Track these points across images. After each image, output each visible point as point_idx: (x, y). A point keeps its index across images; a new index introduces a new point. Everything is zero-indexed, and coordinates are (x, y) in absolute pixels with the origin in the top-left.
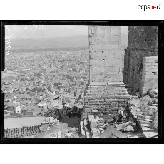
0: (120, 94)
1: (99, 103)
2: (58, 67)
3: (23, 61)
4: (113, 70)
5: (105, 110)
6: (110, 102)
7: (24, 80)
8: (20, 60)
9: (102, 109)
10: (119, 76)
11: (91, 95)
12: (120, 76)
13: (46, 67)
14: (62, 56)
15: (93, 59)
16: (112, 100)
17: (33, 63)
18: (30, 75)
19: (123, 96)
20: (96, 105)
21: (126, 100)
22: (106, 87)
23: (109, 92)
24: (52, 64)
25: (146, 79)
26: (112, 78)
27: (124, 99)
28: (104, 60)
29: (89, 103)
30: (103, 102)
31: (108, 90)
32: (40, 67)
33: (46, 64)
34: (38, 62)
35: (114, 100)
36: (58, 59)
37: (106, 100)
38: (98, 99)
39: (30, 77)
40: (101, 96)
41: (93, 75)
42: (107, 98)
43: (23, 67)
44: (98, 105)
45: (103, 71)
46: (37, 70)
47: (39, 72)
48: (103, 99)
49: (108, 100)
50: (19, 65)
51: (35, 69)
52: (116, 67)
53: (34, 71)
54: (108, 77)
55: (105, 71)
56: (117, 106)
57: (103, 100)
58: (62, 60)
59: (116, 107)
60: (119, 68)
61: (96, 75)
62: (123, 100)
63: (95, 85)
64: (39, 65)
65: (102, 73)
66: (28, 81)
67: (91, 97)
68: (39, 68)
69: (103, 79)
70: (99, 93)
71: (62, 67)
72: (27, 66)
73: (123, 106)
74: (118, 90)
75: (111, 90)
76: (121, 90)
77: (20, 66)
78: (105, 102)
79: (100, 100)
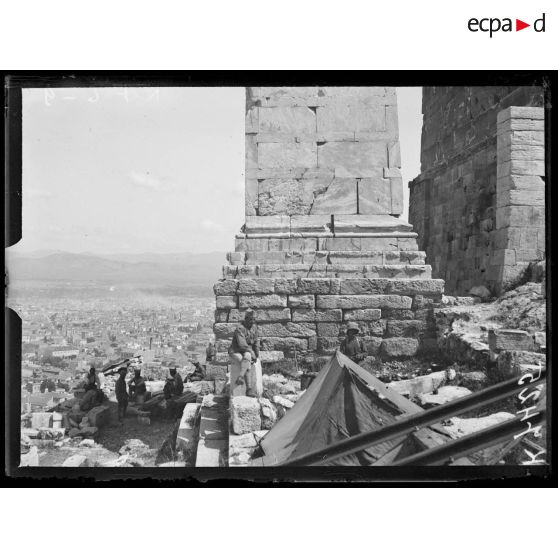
0: (393, 272)
1: (286, 314)
2: (179, 347)
3: (60, 326)
4: (358, 161)
5: (319, 351)
6: (345, 311)
7: (52, 387)
8: (50, 321)
9: (304, 346)
10: (387, 189)
11: (246, 271)
12: (390, 186)
13: (137, 346)
14: (194, 312)
15: (264, 102)
16: (351, 299)
17: (90, 335)
18: (77, 372)
19: (407, 280)
20: (273, 322)
21: (424, 300)
22: (321, 240)
23: (339, 260)
24: (157, 336)
25: (514, 209)
26: (352, 196)
27: (412, 296)
28: (314, 109)
29: (235, 313)
30: (309, 308)
31: (332, 252)
32: (114, 345)
33: (136, 337)
34: (109, 328)
35: (364, 301)
36: (180, 321)
37: (321, 296)
38: (281, 294)
39: (78, 378)
40: (299, 281)
41: (260, 181)
42: (326, 289)
43: (55, 345)
44: (284, 322)
45: (309, 163)
46: (105, 356)
47: (111, 361)
48: (309, 292)
49: (331, 301)
50: (43, 338)
51: (98, 354)
52: (373, 144)
53: (92, 357)
54: (332, 190)
55: (321, 162)
56: (378, 330)
57: (308, 300)
58: (194, 325)
59: (373, 334)
60: (385, 150)
61: (274, 180)
62: (408, 301)
63: (268, 230)
64: (114, 339)
65: (306, 169)
66: (67, 390)
67: (245, 284)
68: (112, 350)
69: (307, 198)
70: (289, 265)
71: (191, 348)
72: (70, 341)
73: (410, 332)
74: (381, 255)
75: (350, 252)
76: (398, 253)
77: (45, 340)
78: (316, 308)
79: (291, 299)
